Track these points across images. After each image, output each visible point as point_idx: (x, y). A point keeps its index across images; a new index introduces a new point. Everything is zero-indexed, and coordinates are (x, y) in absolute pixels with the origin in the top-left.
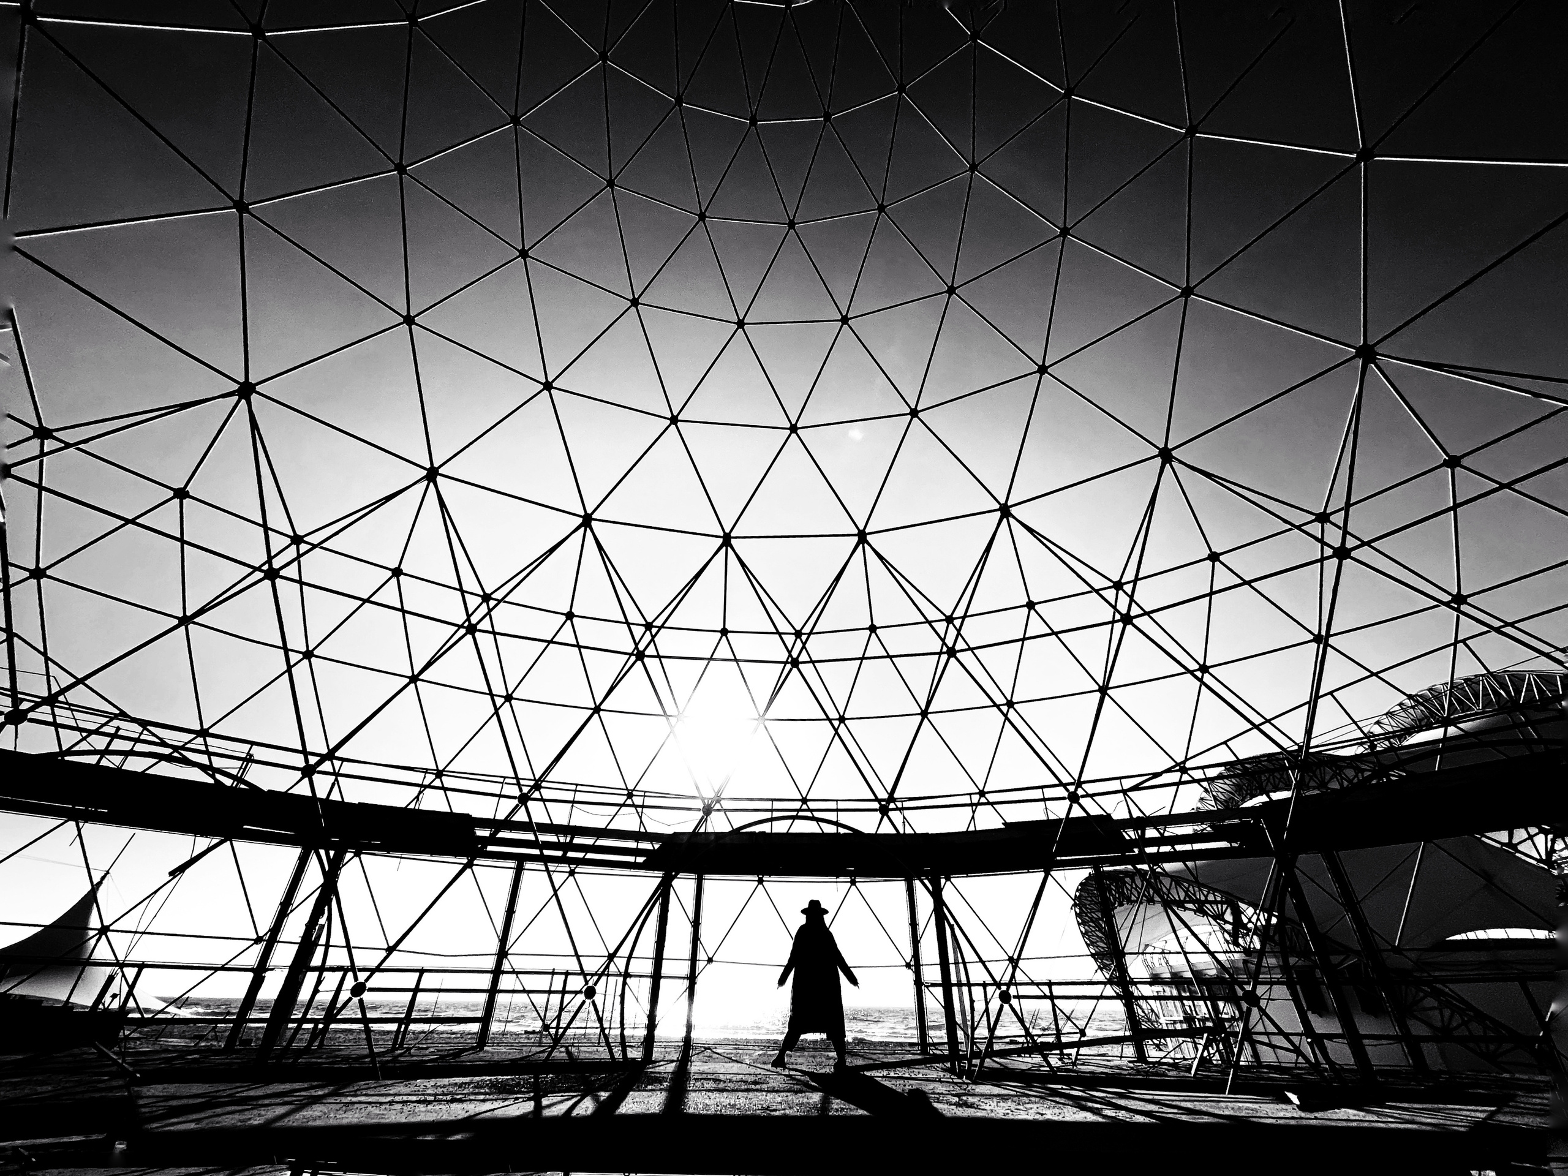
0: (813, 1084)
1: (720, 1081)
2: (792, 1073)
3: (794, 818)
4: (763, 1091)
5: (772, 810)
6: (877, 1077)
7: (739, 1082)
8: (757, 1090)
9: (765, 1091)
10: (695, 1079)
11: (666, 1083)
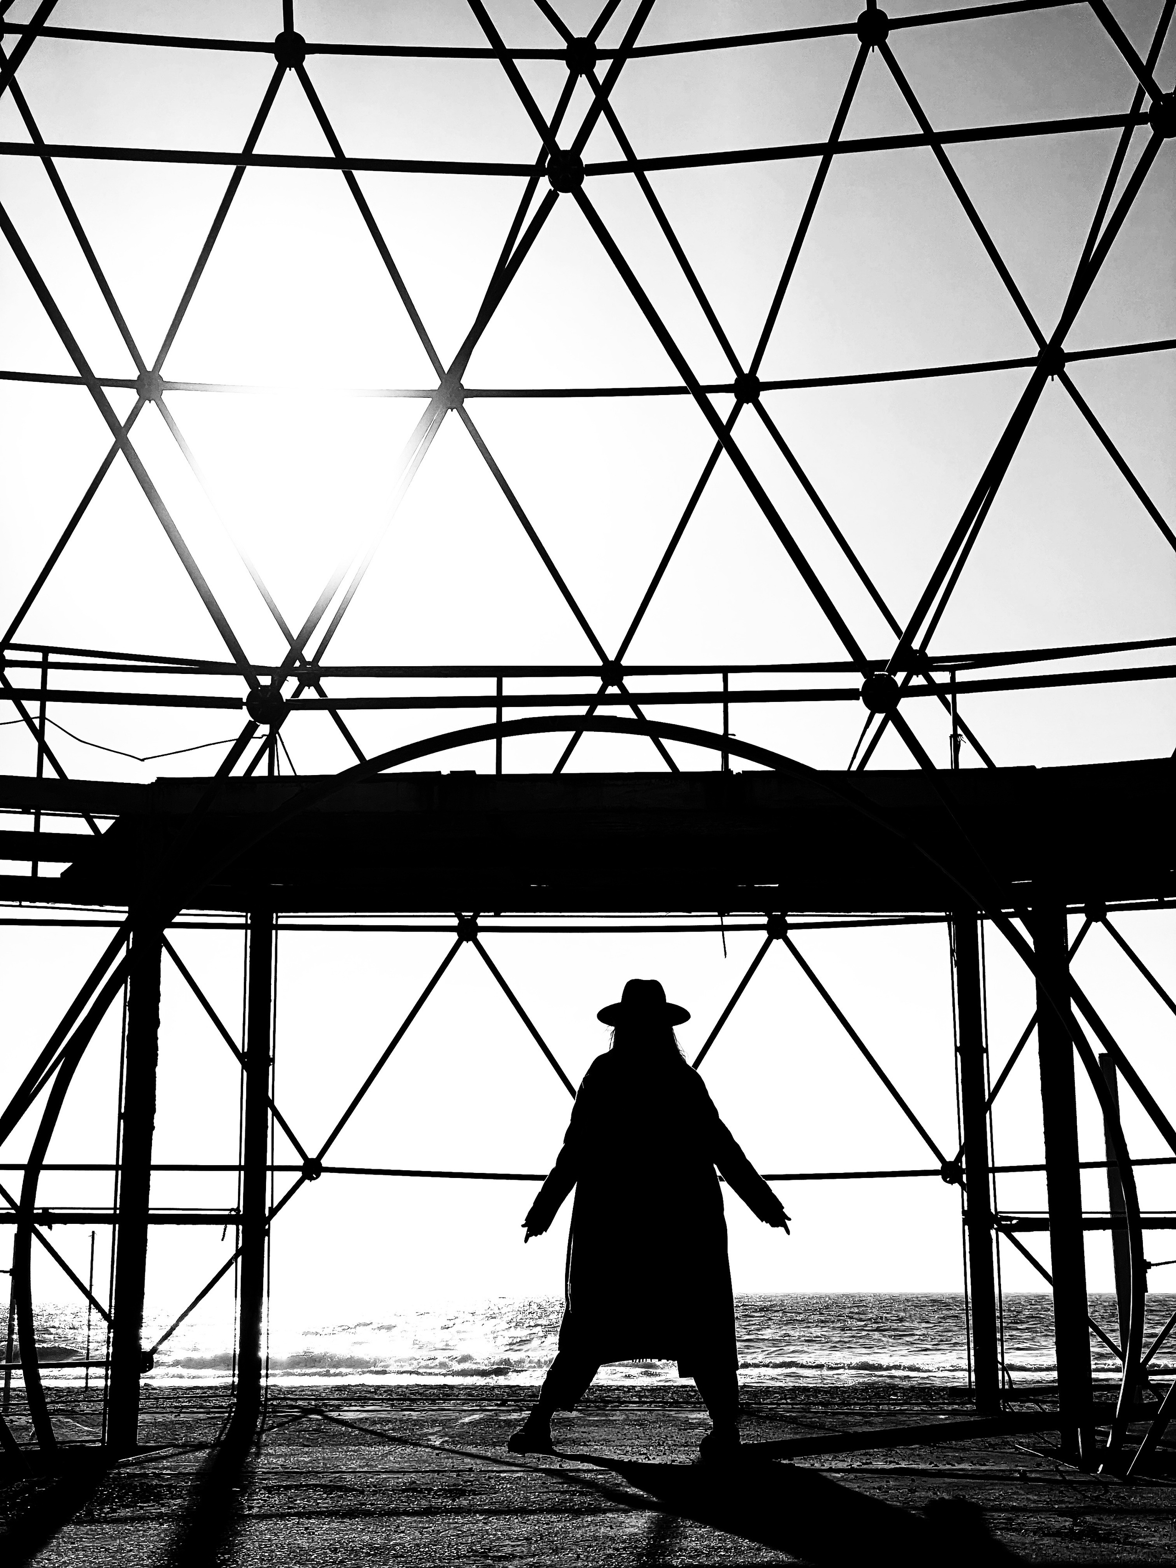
0: (632, 1490)
1: (347, 1490)
2: (568, 1465)
3: (578, 725)
4: (476, 1512)
5: (499, 701)
6: (831, 1470)
7: (404, 1491)
8: (458, 1511)
9: (482, 1512)
10: (269, 1489)
11: (178, 1501)
